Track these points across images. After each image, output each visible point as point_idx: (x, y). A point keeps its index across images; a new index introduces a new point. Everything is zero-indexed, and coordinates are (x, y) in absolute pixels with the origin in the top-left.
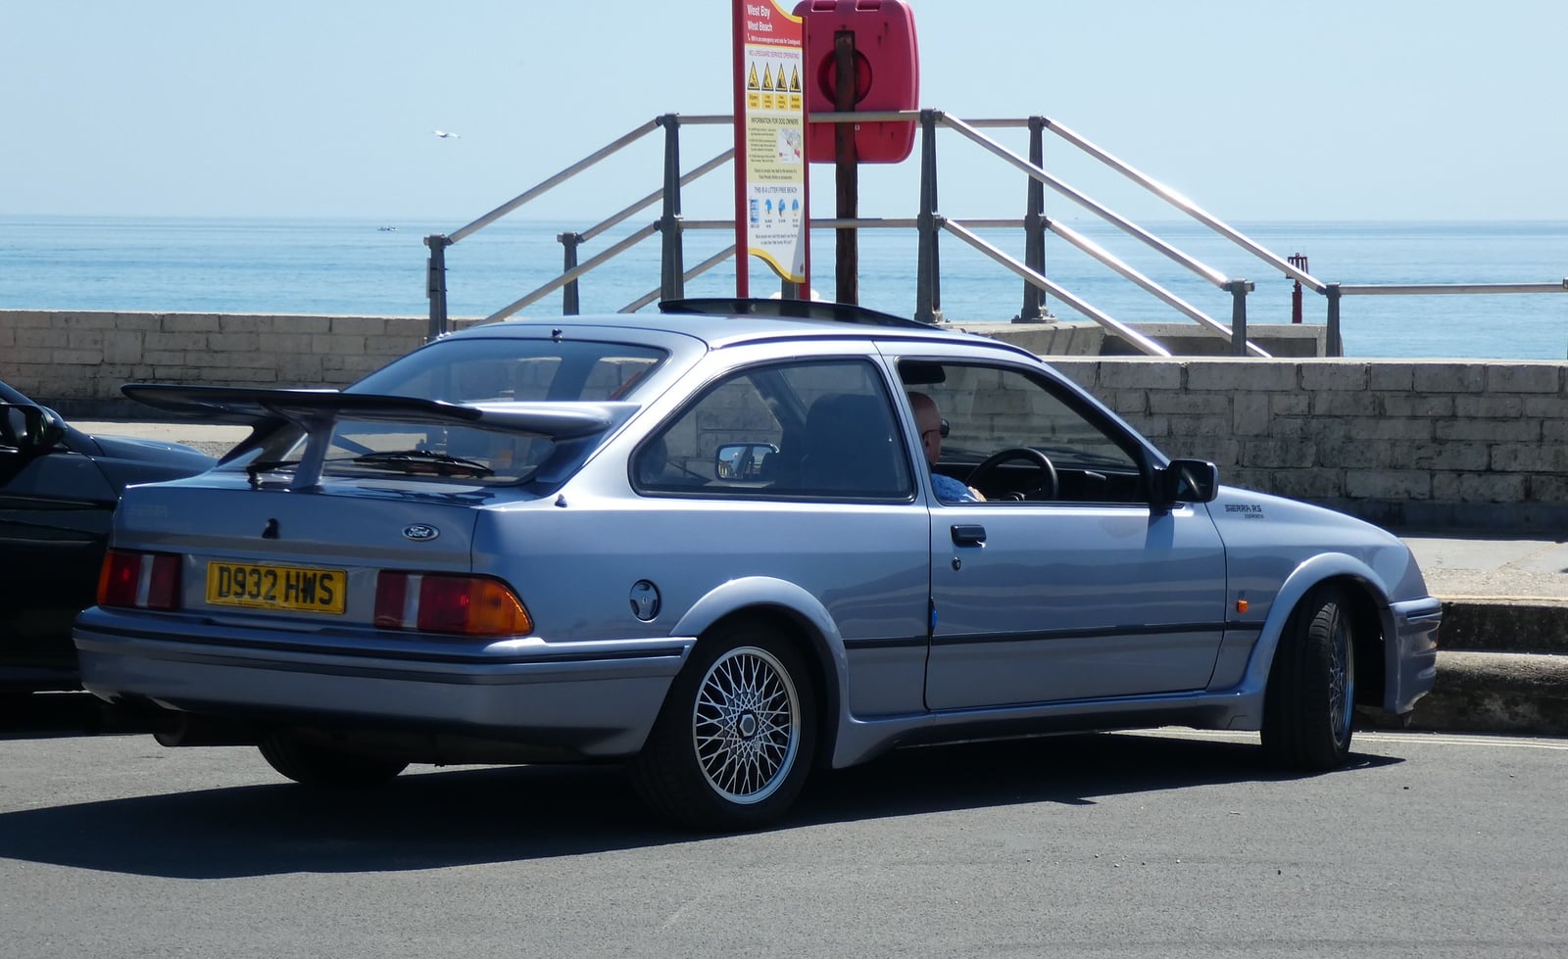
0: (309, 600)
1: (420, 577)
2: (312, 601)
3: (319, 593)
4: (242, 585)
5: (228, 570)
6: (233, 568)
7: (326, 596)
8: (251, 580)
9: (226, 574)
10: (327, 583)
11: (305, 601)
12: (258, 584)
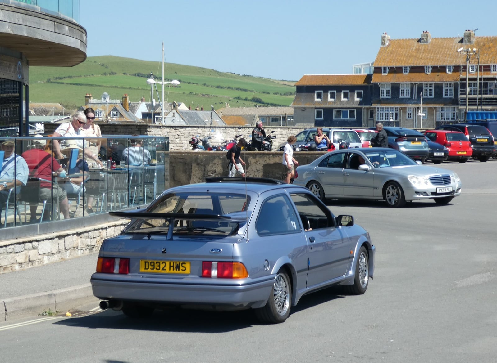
0: (178, 270)
1: (217, 263)
2: (179, 270)
3: (181, 268)
4: (154, 266)
5: (148, 262)
6: (150, 262)
7: (184, 269)
8: (156, 266)
9: (147, 264)
10: (183, 265)
11: (176, 270)
12: (159, 266)
